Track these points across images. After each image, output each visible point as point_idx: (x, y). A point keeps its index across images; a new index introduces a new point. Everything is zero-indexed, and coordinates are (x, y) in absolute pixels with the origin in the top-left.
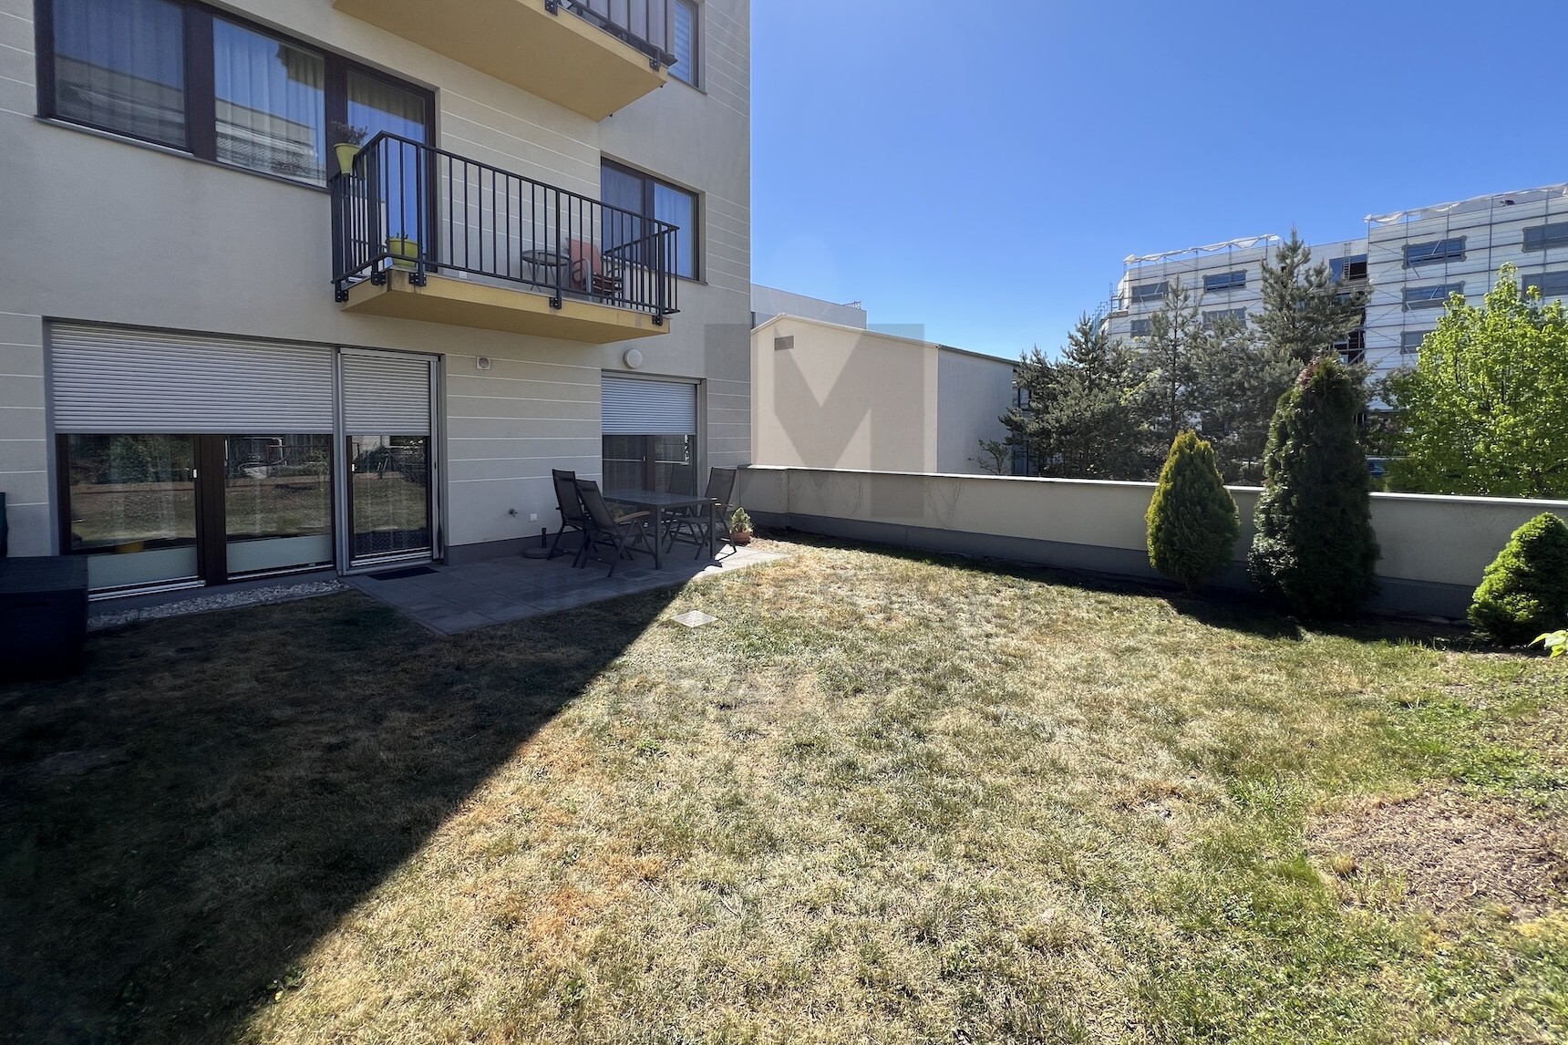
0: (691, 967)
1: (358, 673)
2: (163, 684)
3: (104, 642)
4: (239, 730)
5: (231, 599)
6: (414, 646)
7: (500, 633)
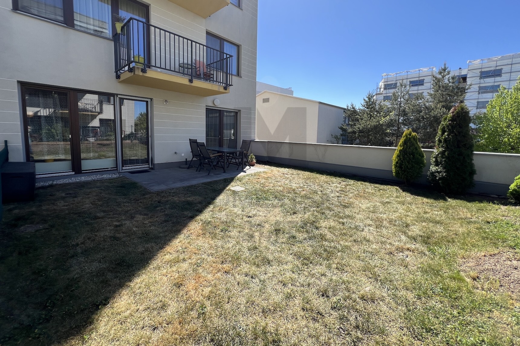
0: (243, 302)
1: (125, 203)
2: (61, 204)
3: (41, 191)
4: (86, 220)
5: (83, 178)
6: (144, 195)
7: (172, 191)
